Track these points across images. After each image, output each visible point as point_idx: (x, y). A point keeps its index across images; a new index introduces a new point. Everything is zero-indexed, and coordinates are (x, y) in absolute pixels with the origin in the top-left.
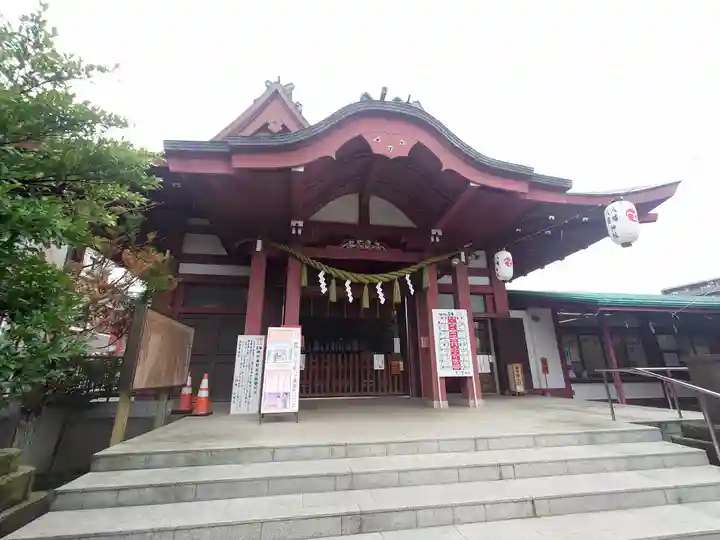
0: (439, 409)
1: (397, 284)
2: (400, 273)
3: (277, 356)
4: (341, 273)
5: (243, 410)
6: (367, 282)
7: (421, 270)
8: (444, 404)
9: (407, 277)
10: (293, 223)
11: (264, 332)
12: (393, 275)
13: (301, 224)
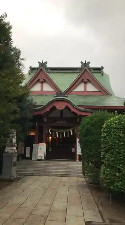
0: (77, 162)
1: (68, 132)
2: (69, 129)
3: (40, 149)
4: (55, 130)
5: (35, 159)
6: (61, 132)
7: (74, 129)
8: (79, 160)
9: (71, 131)
10: (44, 119)
11: (38, 144)
12: (68, 130)
13: (46, 119)
